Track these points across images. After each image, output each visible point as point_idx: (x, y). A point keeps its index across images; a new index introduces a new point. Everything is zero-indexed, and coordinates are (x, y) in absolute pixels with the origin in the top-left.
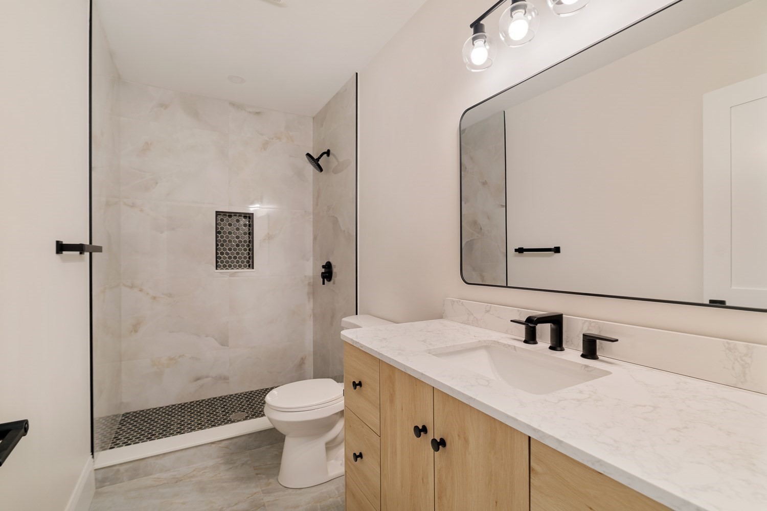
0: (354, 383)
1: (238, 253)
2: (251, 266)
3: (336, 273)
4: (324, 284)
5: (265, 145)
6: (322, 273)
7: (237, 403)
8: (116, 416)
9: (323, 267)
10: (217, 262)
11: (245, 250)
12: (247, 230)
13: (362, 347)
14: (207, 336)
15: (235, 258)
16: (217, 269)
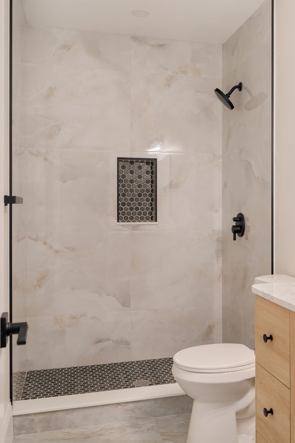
0: (265, 336)
1: (140, 204)
2: (153, 217)
3: (249, 226)
4: (235, 239)
5: (169, 81)
6: (234, 227)
7: (139, 370)
8: (23, 373)
9: (235, 220)
10: (118, 214)
11: (148, 200)
12: (150, 177)
13: (273, 299)
14: (108, 295)
15: (137, 209)
16: (118, 221)
